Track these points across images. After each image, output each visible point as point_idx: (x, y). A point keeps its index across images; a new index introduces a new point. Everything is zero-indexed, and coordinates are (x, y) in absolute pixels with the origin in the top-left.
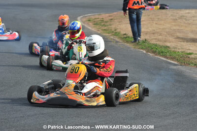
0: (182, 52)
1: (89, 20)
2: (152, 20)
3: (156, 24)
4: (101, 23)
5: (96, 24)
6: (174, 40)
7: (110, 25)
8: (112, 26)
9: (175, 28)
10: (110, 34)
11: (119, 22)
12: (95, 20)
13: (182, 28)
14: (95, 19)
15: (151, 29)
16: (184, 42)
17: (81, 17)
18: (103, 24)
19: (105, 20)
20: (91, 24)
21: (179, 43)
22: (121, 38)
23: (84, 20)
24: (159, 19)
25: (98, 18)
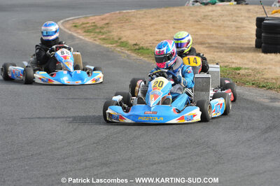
0: (226, 67)
1: (75, 26)
2: (167, 23)
3: (174, 28)
4: (94, 29)
5: (87, 31)
6: (206, 49)
7: (109, 32)
8: (112, 34)
9: (202, 33)
10: (114, 45)
11: (121, 28)
12: (84, 26)
13: (212, 33)
14: (83, 24)
15: (169, 36)
16: (221, 52)
17: (62, 21)
18: (98, 31)
19: (98, 25)
20: (79, 31)
21: (216, 53)
22: (132, 50)
23: (68, 26)
24: (174, 21)
25: (87, 23)
